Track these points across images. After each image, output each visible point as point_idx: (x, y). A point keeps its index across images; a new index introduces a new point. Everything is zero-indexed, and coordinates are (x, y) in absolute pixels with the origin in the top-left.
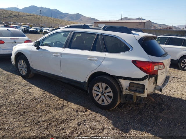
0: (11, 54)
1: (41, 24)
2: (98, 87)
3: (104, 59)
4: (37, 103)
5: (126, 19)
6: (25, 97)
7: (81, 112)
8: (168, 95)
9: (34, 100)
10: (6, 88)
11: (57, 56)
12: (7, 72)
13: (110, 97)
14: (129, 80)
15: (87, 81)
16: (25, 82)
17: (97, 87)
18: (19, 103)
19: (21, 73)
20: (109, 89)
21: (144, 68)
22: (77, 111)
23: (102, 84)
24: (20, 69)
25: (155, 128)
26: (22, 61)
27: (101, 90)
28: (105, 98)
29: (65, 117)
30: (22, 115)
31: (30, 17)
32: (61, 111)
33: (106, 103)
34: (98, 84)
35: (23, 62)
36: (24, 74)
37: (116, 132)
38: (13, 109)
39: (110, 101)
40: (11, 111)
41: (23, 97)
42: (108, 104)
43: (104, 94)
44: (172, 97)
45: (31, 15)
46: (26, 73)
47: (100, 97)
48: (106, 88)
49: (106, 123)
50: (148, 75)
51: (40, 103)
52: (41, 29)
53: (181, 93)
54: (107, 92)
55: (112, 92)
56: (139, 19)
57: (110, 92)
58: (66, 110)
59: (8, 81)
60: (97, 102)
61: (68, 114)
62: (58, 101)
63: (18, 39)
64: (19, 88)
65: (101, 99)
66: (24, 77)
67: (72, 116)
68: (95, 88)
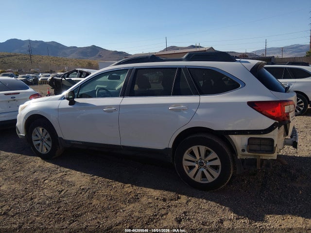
0: (16, 119)
1: (33, 68)
2: (192, 153)
3: (199, 105)
4: (91, 197)
5: (173, 48)
6: (63, 190)
7: (172, 200)
8: (290, 155)
9: (83, 193)
10: (20, 181)
11: (111, 112)
12: (9, 154)
13: (215, 168)
14: (247, 134)
15: (170, 146)
16: (49, 165)
17: (190, 153)
18: (58, 202)
19: (40, 151)
20: (214, 155)
21: (270, 113)
22: (164, 200)
23: (199, 148)
24: (35, 143)
25: (299, 206)
26: (41, 129)
27: (198, 157)
28: (207, 170)
29: (149, 212)
30: (73, 222)
31: (11, 58)
32: (137, 204)
33: (210, 179)
34: (192, 149)
35: (43, 130)
36: (45, 151)
37: (244, 222)
38: (51, 213)
39: (216, 174)
40: (50, 218)
41: (59, 191)
42: (213, 180)
43: (205, 164)
44: (296, 157)
45: (12, 56)
46: (49, 149)
47: (198, 170)
48: (207, 153)
49: (220, 211)
50: (278, 122)
51: (95, 197)
52: (35, 77)
53: (306, 148)
54: (210, 161)
55: (218, 158)
56: (193, 47)
57: (216, 159)
58: (144, 200)
59: (19, 168)
60: (193, 180)
61: (152, 207)
62: (123, 188)
63: (19, 93)
64: (44, 176)
65: (199, 174)
66: (46, 158)
67: (160, 209)
68: (186, 156)
